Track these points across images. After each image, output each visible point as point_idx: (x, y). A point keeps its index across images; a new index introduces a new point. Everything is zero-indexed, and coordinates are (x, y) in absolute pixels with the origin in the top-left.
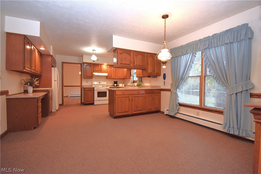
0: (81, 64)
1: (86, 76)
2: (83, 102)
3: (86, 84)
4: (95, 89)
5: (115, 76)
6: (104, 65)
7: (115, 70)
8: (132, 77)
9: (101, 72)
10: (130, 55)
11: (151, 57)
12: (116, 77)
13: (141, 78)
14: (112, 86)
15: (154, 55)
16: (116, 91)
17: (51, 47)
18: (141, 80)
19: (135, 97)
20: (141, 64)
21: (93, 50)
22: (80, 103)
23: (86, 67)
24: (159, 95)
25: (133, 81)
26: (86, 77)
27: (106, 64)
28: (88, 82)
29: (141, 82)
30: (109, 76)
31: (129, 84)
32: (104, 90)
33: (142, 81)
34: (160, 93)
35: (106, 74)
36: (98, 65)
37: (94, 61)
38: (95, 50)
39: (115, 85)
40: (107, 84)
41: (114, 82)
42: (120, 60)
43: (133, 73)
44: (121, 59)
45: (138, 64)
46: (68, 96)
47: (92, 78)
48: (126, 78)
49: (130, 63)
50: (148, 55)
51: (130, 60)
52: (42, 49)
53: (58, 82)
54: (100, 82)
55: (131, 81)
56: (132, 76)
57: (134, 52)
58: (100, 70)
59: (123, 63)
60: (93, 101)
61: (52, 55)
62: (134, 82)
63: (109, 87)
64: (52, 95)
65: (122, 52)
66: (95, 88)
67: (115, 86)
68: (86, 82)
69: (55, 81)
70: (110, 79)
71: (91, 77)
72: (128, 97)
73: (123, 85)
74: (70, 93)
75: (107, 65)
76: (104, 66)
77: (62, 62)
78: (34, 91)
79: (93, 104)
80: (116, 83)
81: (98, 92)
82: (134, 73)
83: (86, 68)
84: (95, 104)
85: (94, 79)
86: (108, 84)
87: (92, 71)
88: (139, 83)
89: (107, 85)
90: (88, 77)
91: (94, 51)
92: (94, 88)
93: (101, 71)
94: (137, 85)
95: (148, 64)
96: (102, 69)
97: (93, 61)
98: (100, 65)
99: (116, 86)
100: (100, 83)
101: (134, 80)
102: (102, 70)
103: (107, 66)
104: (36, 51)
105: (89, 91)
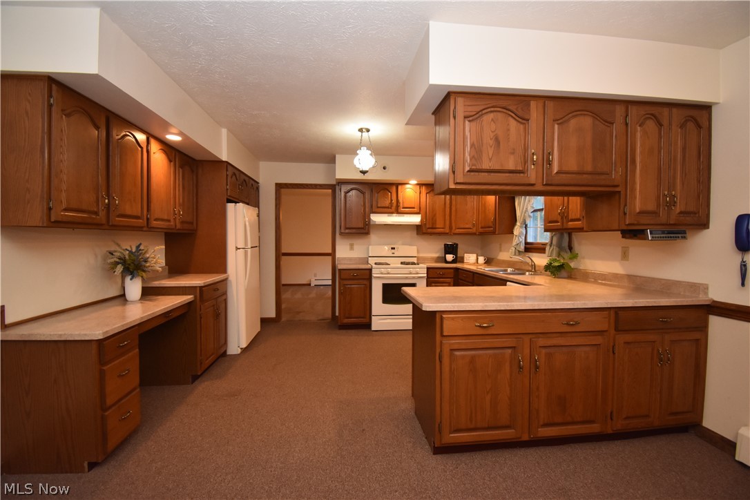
0: (333, 187)
1: (347, 228)
2: (337, 314)
3: (349, 253)
4: (375, 273)
5: (448, 223)
6: (408, 186)
7: (448, 202)
8: (521, 227)
9: (398, 212)
10: (524, 120)
11: (651, 125)
12: (451, 228)
13: (566, 237)
14: (438, 260)
15: (666, 111)
16: (442, 319)
17: (224, 131)
18: (565, 244)
19: (548, 350)
20: (589, 168)
21: (361, 130)
22: (330, 316)
23: (345, 197)
24: (696, 335)
25: (526, 243)
26: (347, 231)
27: (414, 182)
28: (355, 247)
29: (567, 255)
30: (428, 226)
31: (505, 256)
32: (407, 278)
33: (571, 248)
34: (703, 328)
35: (416, 219)
36: (386, 187)
37: (364, 172)
38: (368, 131)
39: (450, 257)
40: (418, 252)
41: (446, 246)
42: (468, 149)
43: (527, 210)
44: (472, 145)
45: (572, 165)
46: (310, 285)
47: (368, 233)
48: (494, 233)
49: (525, 162)
50: (633, 111)
51: (526, 149)
52: (173, 138)
53: (246, 253)
54: (393, 246)
55: (514, 243)
56: (518, 224)
57: (550, 104)
58: (395, 204)
59: (486, 166)
60: (368, 317)
61: (227, 162)
62: (530, 248)
63: (425, 266)
64: (224, 297)
65: (478, 108)
66: (374, 271)
67: (447, 262)
68: (348, 247)
69: (237, 249)
70: (431, 234)
71: (363, 230)
72: (509, 351)
73: (481, 260)
74: (315, 275)
75: (420, 185)
76: (408, 190)
77: (276, 184)
78: (147, 293)
79: (368, 326)
80: (450, 249)
81: (385, 286)
82: (530, 210)
83: (348, 199)
84: (373, 329)
85: (373, 237)
86: (421, 255)
87: (367, 210)
88: (559, 255)
89: (418, 258)
90: (354, 231)
91: (365, 134)
92: (370, 270)
93: (398, 206)
94: (548, 267)
95: (633, 161)
96: (401, 200)
97: (361, 172)
98: (394, 188)
99: (454, 261)
100: (393, 250)
101: (530, 240)
102: (401, 205)
103: (418, 187)
104: (155, 147)
105: (355, 282)
